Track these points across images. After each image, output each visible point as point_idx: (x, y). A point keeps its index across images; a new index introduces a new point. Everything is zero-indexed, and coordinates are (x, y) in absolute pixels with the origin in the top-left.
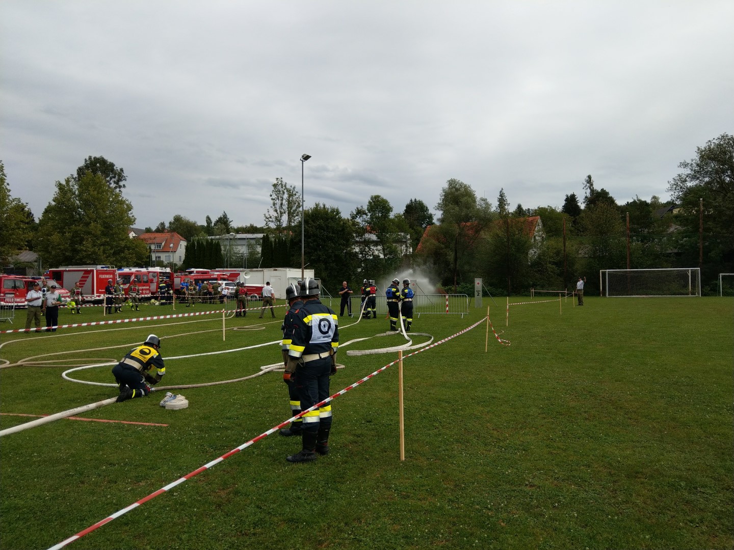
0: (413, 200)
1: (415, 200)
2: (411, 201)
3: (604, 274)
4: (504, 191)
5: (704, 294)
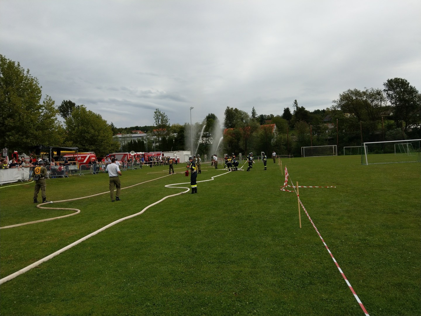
0: (210, 114)
1: (211, 114)
2: (209, 114)
3: (303, 148)
5: (338, 155)
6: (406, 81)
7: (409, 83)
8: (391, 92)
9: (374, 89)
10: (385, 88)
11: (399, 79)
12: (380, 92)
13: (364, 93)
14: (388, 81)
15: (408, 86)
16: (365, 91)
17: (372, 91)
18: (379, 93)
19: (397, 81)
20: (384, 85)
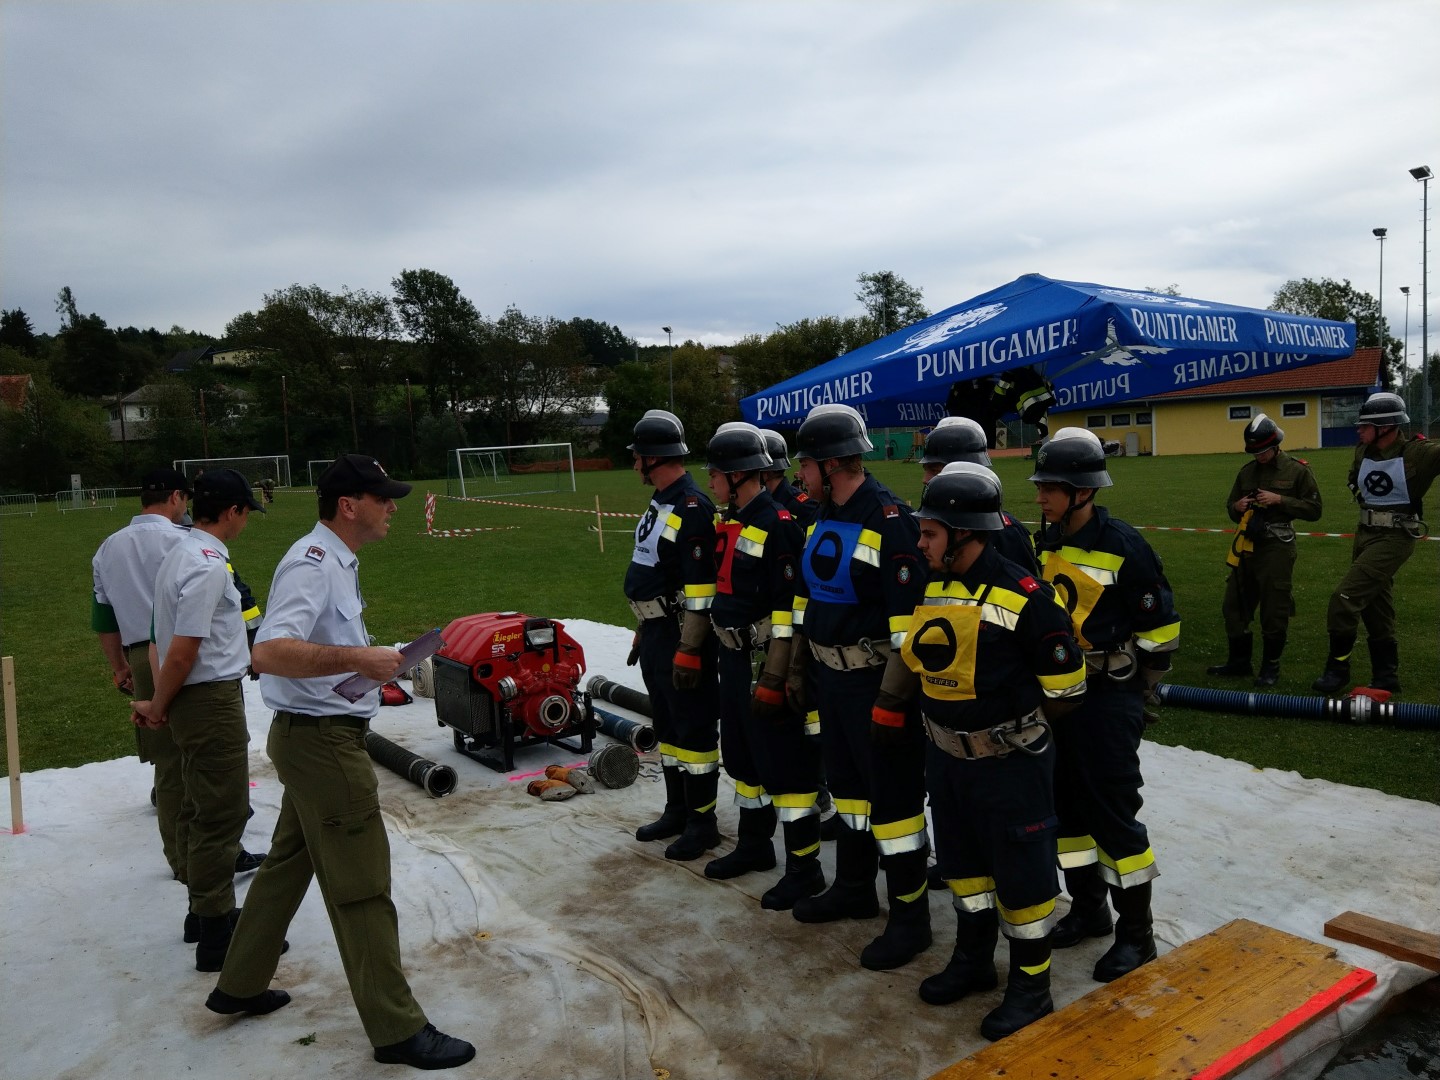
6: (451, 284)
7: (457, 290)
8: (411, 309)
9: (369, 294)
10: (395, 295)
12: (383, 304)
13: (340, 301)
14: (404, 275)
17: (364, 301)
18: (380, 307)
20: (394, 284)
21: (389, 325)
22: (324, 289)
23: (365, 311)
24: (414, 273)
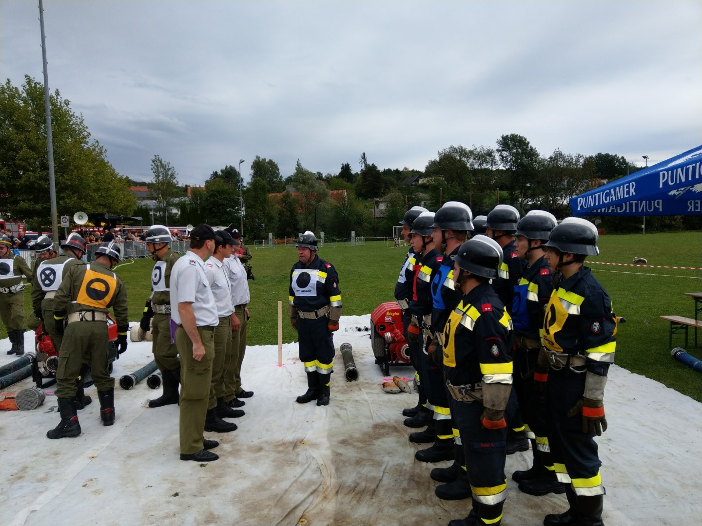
3: (395, 228)
4: (300, 162)
6: (526, 140)
7: (528, 143)
8: (505, 154)
9: (485, 148)
10: (498, 147)
11: (516, 136)
12: (491, 152)
13: (471, 152)
14: (503, 138)
15: (527, 147)
16: (472, 149)
17: (482, 151)
18: (490, 154)
19: (514, 138)
20: (497, 142)
21: (493, 162)
22: (464, 147)
23: (482, 156)
24: (507, 136)
